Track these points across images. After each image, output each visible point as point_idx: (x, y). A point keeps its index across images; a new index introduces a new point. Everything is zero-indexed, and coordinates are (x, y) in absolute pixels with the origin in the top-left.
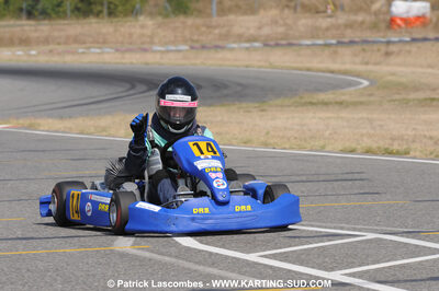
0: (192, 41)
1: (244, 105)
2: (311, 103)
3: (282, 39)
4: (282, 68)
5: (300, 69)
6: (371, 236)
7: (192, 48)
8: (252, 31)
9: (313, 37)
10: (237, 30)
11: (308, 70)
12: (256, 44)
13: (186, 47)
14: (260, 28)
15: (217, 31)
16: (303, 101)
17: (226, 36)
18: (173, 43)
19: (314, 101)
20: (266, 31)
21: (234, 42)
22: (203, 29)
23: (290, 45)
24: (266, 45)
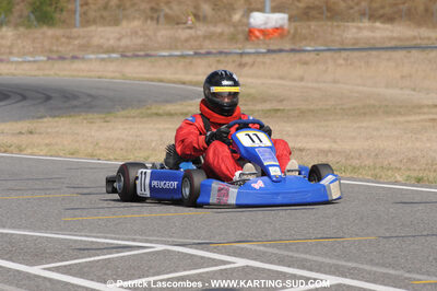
0: (51, 51)
1: (90, 116)
2: (157, 114)
3: (141, 50)
4: (134, 79)
5: (152, 80)
6: (160, 247)
7: (49, 58)
8: (112, 42)
9: (170, 49)
10: (96, 41)
11: (161, 81)
12: (114, 55)
13: (43, 58)
14: (119, 39)
15: (76, 42)
16: (149, 111)
17: (85, 47)
18: (31, 54)
19: (161, 111)
20: (125, 42)
21: (93, 53)
22: (63, 40)
23: (147, 55)
24: (123, 56)
